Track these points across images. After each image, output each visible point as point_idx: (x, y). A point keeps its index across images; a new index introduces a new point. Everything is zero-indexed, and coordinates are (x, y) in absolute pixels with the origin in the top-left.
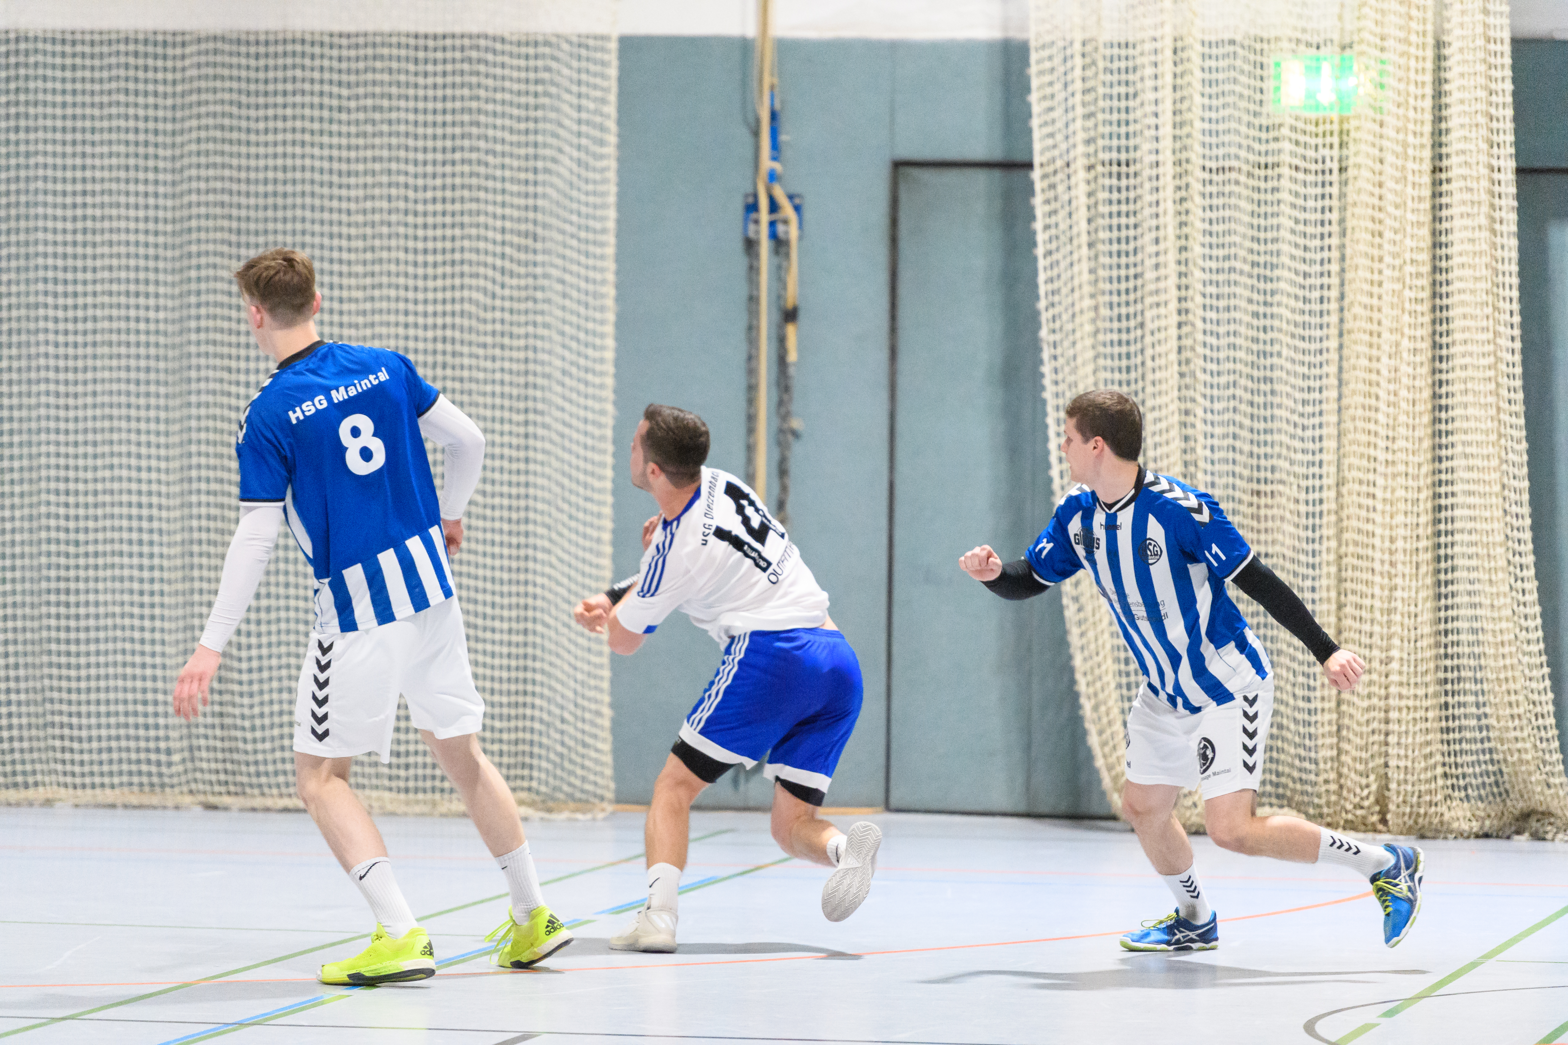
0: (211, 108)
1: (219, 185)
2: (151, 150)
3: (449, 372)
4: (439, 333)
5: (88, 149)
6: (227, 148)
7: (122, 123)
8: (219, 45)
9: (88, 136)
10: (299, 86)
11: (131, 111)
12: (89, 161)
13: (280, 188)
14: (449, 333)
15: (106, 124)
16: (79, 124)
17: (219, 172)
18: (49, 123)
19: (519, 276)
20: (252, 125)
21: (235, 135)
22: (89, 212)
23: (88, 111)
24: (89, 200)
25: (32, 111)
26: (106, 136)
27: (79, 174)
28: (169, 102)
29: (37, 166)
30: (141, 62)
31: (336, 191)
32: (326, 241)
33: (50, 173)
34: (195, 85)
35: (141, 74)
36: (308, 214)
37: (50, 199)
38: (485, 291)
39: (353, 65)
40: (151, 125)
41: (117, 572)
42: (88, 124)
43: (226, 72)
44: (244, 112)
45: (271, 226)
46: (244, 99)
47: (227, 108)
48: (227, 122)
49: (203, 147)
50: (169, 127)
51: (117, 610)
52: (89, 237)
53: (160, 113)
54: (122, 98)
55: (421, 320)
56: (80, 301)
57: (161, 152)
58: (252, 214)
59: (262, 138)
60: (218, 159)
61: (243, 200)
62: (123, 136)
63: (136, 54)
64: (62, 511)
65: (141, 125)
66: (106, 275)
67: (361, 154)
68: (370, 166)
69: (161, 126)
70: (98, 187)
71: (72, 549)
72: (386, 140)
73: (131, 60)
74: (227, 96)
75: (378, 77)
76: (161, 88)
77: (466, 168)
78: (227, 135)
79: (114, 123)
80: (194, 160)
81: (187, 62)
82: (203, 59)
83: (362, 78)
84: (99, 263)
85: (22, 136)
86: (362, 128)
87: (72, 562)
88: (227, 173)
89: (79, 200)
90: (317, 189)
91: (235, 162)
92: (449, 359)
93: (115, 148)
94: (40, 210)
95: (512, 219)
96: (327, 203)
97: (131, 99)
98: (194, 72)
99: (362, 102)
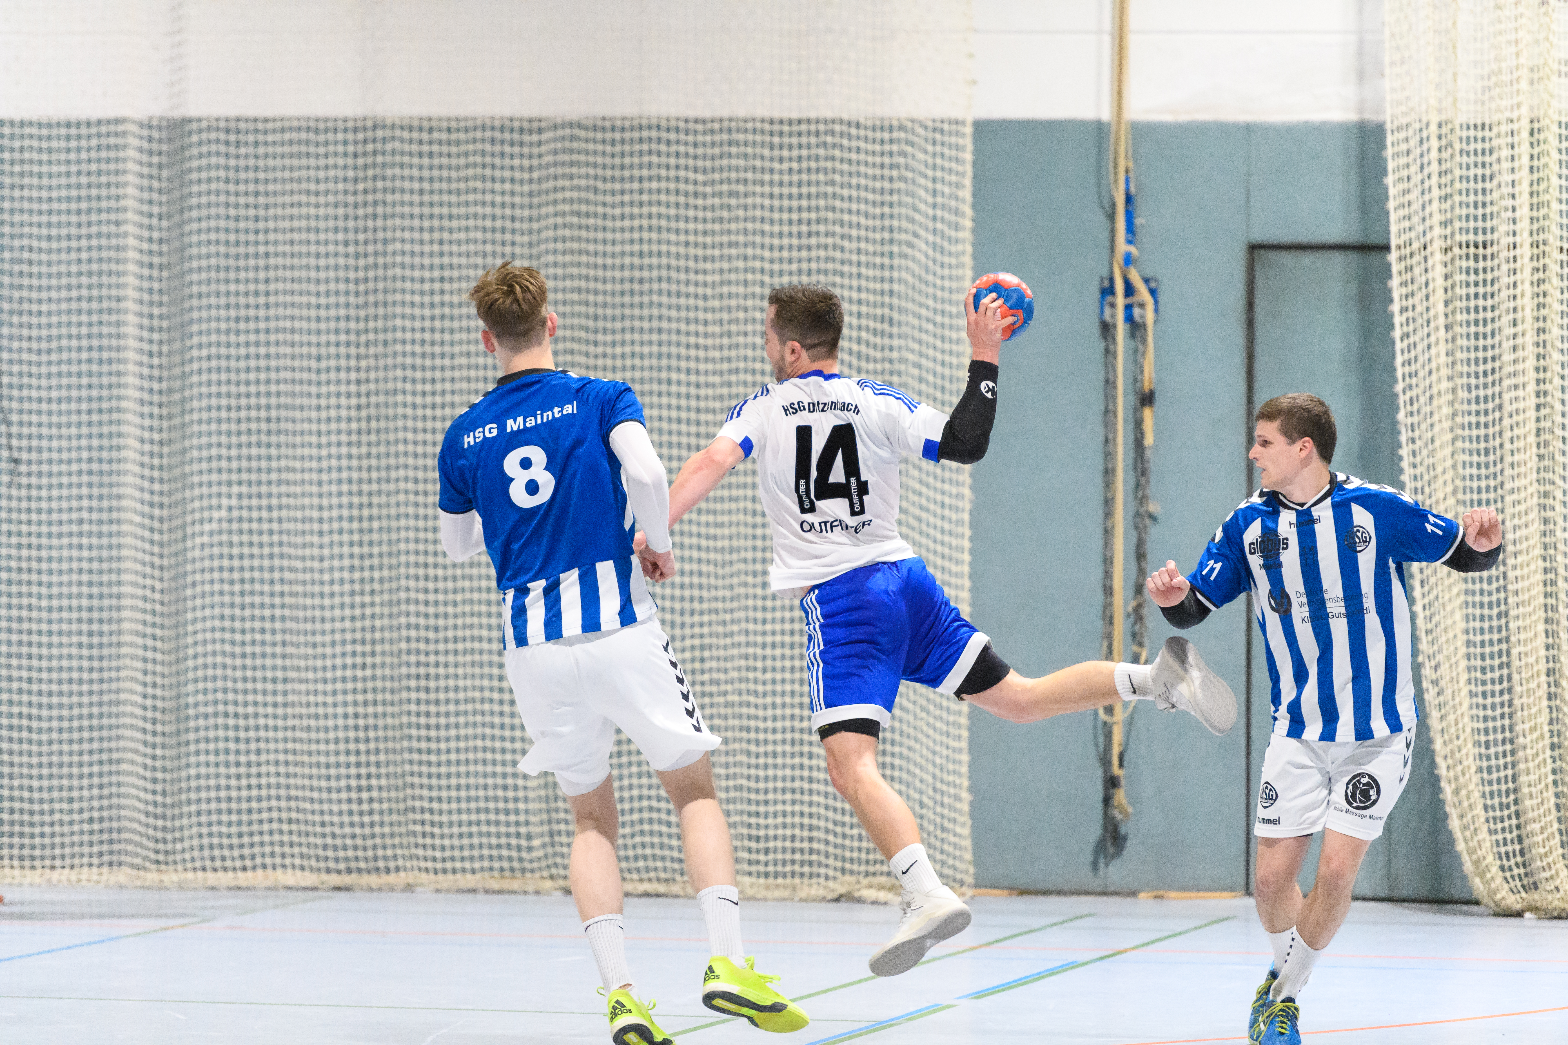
0: (568, 194)
1: (575, 271)
2: (508, 237)
5: (446, 236)
6: (584, 234)
7: (479, 210)
8: (576, 132)
9: (446, 223)
10: (654, 171)
11: (488, 198)
12: (446, 248)
13: (637, 274)
15: (463, 211)
16: (436, 211)
17: (576, 258)
18: (407, 210)
20: (609, 211)
21: (591, 221)
22: (447, 298)
23: (445, 198)
24: (447, 286)
25: (389, 198)
26: (463, 223)
27: (436, 261)
28: (526, 188)
29: (394, 253)
30: (498, 148)
31: (692, 276)
32: (683, 326)
33: (407, 259)
34: (552, 171)
35: (498, 161)
36: (665, 299)
37: (408, 285)
39: (709, 151)
40: (508, 211)
41: (477, 657)
42: (445, 210)
43: (582, 158)
44: (600, 198)
45: (627, 312)
46: (600, 185)
47: (583, 194)
48: (583, 208)
49: (560, 233)
50: (526, 213)
51: (477, 695)
52: (447, 324)
53: (517, 200)
54: (479, 185)
56: (438, 387)
57: (518, 239)
58: (609, 299)
59: (618, 224)
60: (575, 245)
61: (600, 286)
62: (480, 223)
63: (493, 141)
64: (421, 596)
65: (498, 211)
66: (464, 361)
67: (718, 239)
68: (726, 251)
69: (518, 212)
70: (455, 273)
71: (431, 635)
72: (741, 225)
73: (488, 147)
74: (583, 182)
75: (734, 162)
76: (517, 175)
77: (822, 253)
78: (584, 221)
79: (472, 210)
80: (551, 246)
81: (543, 149)
82: (559, 145)
83: (717, 163)
84: (456, 349)
85: (380, 222)
86: (718, 214)
87: (432, 647)
88: (584, 259)
89: (437, 286)
90: (673, 275)
91: (591, 247)
93: (472, 235)
94: (398, 297)
95: (868, 304)
96: (683, 289)
97: (488, 185)
98: (550, 159)
99: (718, 188)
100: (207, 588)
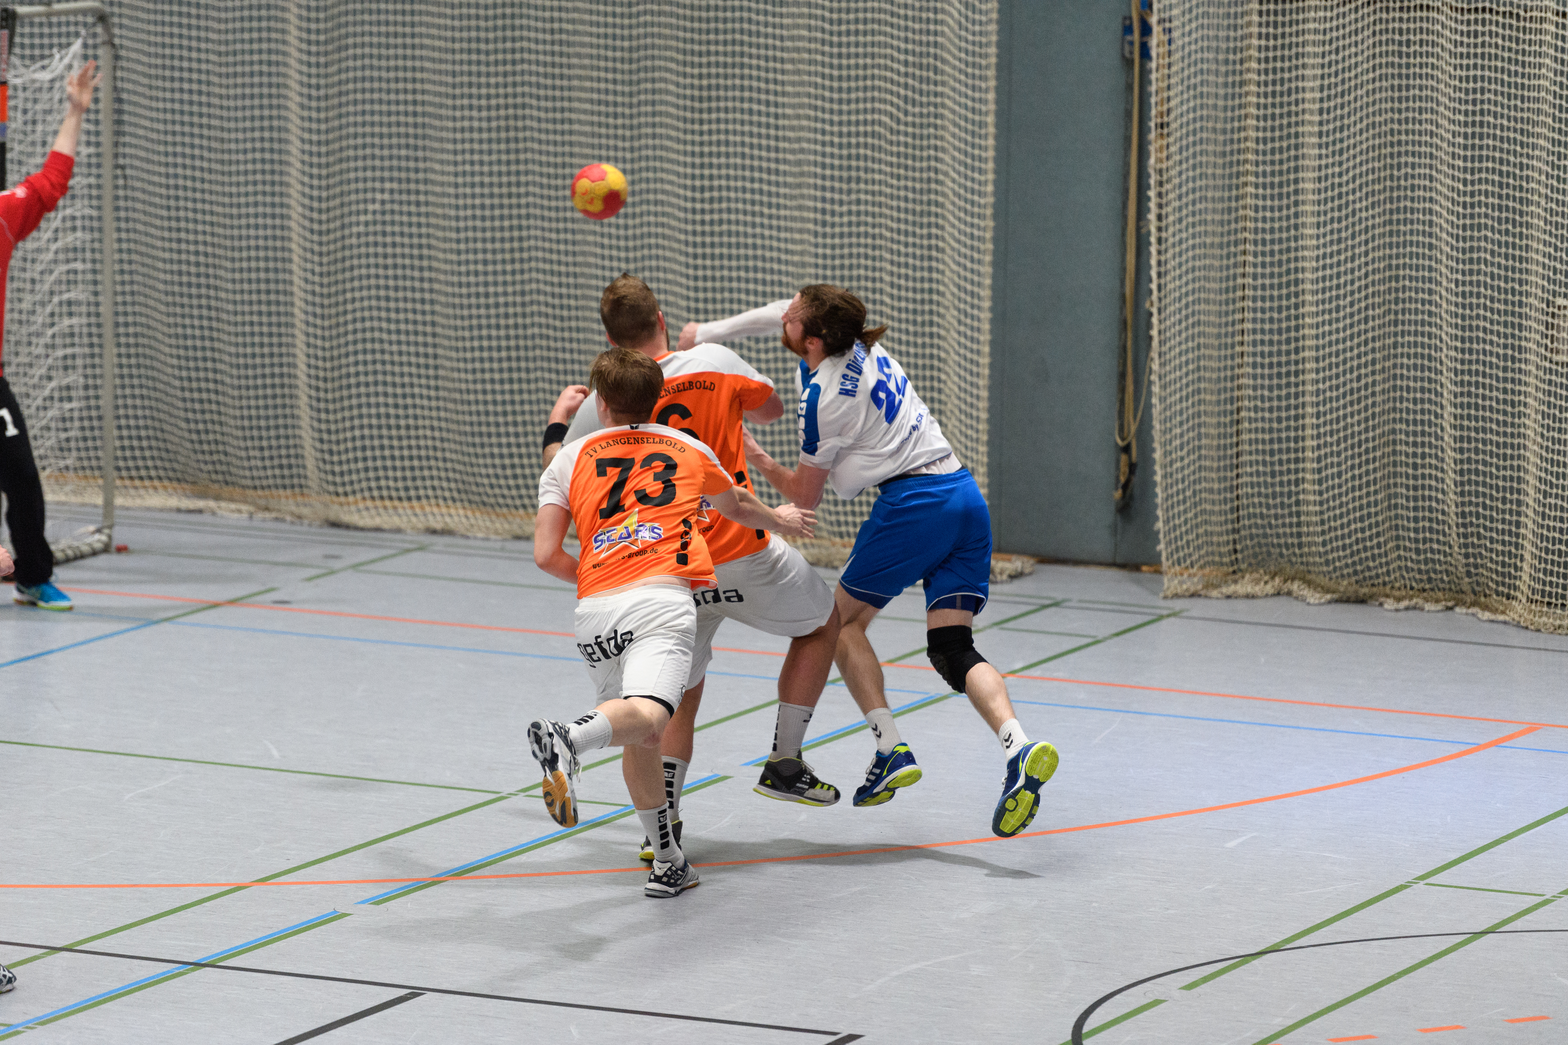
3: (862, 186)
4: (853, 151)
14: (862, 151)
19: (921, 105)
38: (891, 116)
55: (836, 140)
92: (862, 174)
100: (364, 271)
